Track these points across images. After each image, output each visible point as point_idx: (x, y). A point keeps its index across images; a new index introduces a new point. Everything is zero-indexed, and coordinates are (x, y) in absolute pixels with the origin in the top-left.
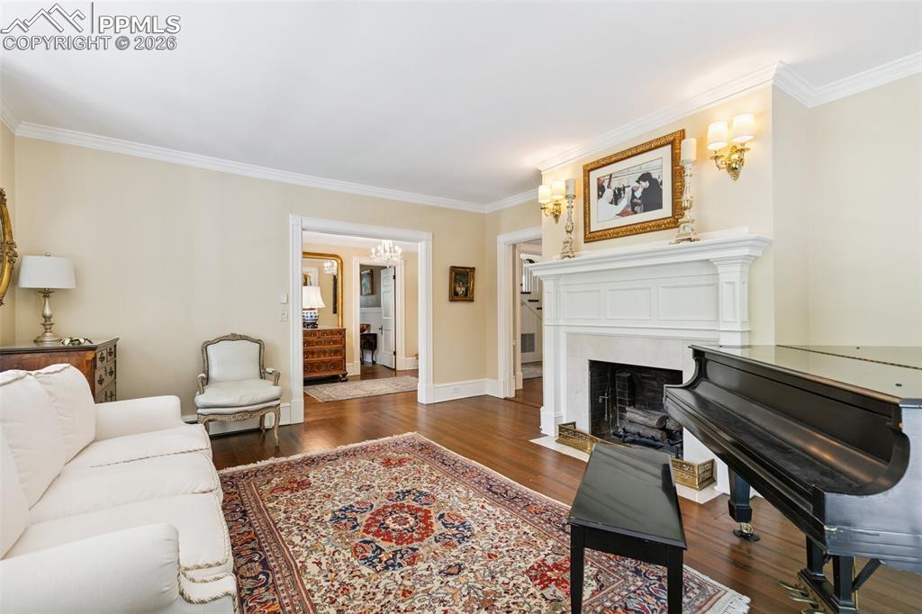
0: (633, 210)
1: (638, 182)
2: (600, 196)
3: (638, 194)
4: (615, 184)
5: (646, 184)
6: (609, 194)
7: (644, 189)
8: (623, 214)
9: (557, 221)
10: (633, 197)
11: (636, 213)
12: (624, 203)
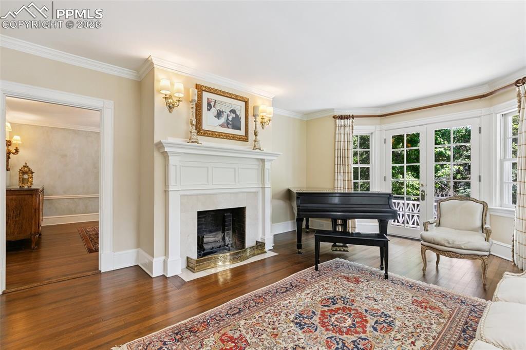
0: (227, 126)
1: (230, 112)
2: (209, 110)
3: (230, 118)
4: (218, 107)
5: (234, 115)
6: (214, 111)
7: (233, 117)
8: (222, 126)
9: (170, 112)
10: (228, 119)
11: (229, 128)
12: (223, 120)
